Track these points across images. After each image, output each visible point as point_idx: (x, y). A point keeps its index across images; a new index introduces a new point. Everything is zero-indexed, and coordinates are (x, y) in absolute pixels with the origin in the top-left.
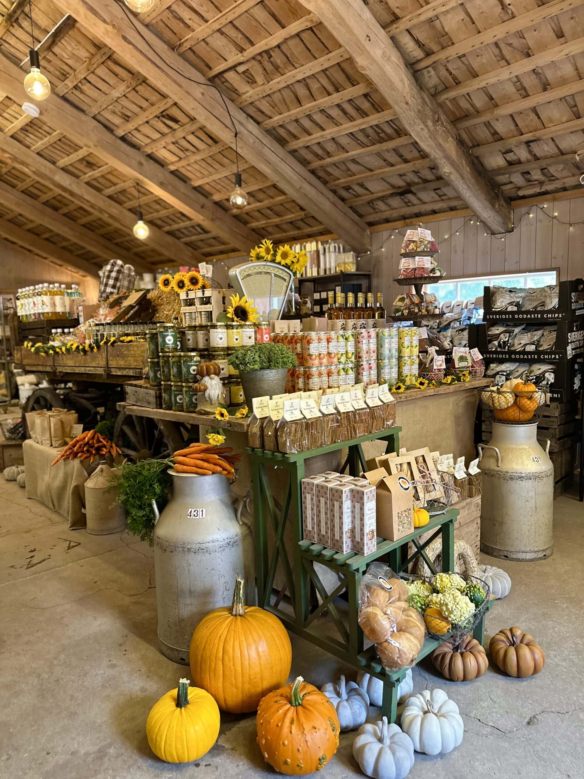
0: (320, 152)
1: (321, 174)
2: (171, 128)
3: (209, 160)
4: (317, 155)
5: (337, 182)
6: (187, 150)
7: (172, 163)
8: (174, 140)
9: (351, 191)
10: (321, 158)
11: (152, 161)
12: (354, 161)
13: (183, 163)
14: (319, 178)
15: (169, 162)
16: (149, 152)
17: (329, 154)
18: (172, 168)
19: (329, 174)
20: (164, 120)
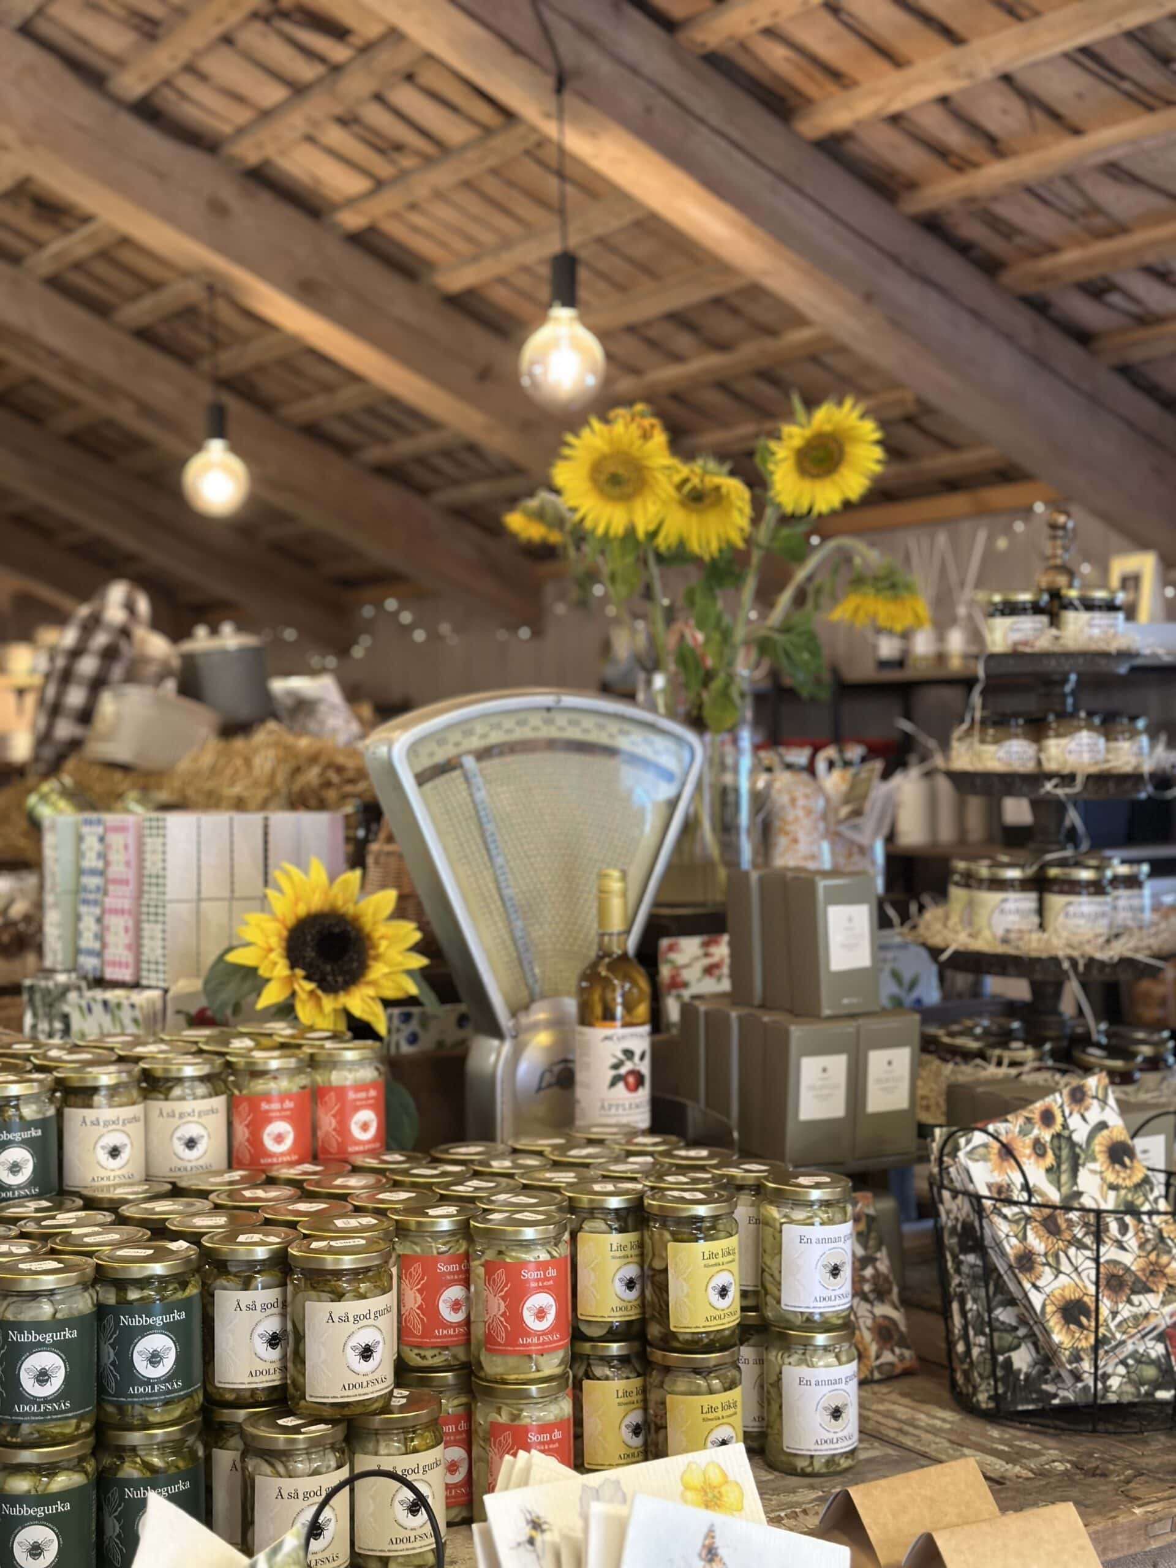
0: (955, 137)
1: (973, 231)
2: (322, 59)
3: (492, 186)
4: (941, 152)
5: (1047, 263)
6: (399, 147)
7: (351, 202)
8: (338, 110)
9: (1115, 298)
10: (961, 164)
11: (266, 197)
12: (1114, 170)
13: (391, 200)
14: (964, 249)
15: (336, 197)
16: (252, 157)
17: (995, 146)
18: (352, 220)
19: (1006, 230)
20: (288, 28)
